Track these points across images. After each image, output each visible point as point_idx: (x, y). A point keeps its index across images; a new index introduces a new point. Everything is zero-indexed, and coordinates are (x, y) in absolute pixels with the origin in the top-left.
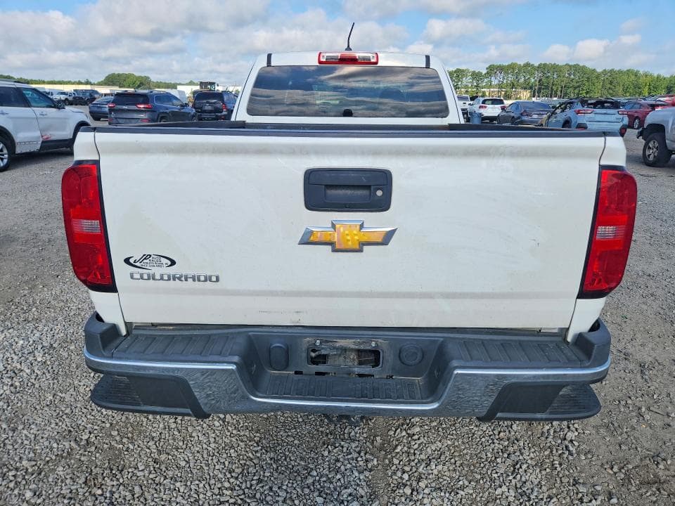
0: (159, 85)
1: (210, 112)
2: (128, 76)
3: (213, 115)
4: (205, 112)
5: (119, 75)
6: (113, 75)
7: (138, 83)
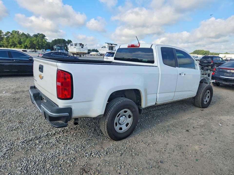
0: (212, 54)
2: (202, 51)
5: (198, 51)
6: (196, 50)
7: (205, 53)
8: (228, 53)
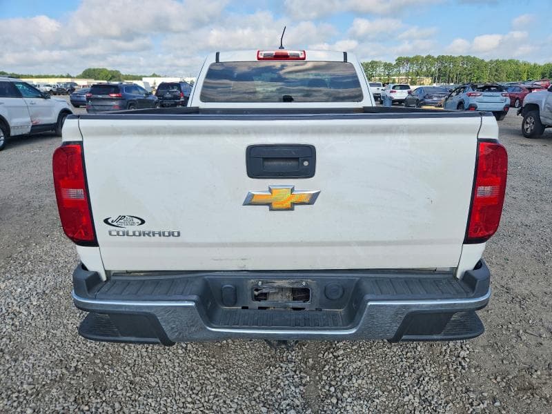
0: (127, 77)
1: (170, 99)
2: (102, 71)
3: (172, 102)
4: (166, 99)
5: (94, 70)
6: (90, 69)
7: (110, 76)
8: (158, 74)
